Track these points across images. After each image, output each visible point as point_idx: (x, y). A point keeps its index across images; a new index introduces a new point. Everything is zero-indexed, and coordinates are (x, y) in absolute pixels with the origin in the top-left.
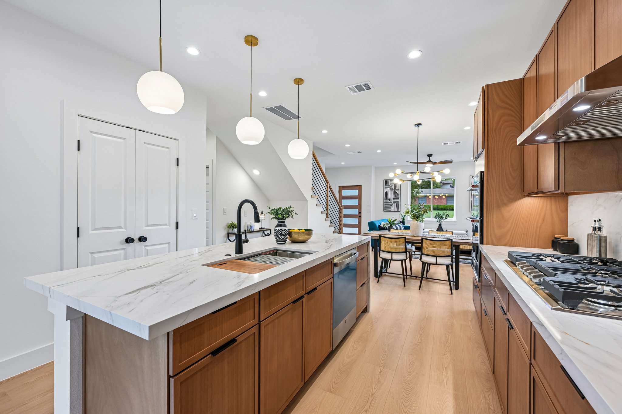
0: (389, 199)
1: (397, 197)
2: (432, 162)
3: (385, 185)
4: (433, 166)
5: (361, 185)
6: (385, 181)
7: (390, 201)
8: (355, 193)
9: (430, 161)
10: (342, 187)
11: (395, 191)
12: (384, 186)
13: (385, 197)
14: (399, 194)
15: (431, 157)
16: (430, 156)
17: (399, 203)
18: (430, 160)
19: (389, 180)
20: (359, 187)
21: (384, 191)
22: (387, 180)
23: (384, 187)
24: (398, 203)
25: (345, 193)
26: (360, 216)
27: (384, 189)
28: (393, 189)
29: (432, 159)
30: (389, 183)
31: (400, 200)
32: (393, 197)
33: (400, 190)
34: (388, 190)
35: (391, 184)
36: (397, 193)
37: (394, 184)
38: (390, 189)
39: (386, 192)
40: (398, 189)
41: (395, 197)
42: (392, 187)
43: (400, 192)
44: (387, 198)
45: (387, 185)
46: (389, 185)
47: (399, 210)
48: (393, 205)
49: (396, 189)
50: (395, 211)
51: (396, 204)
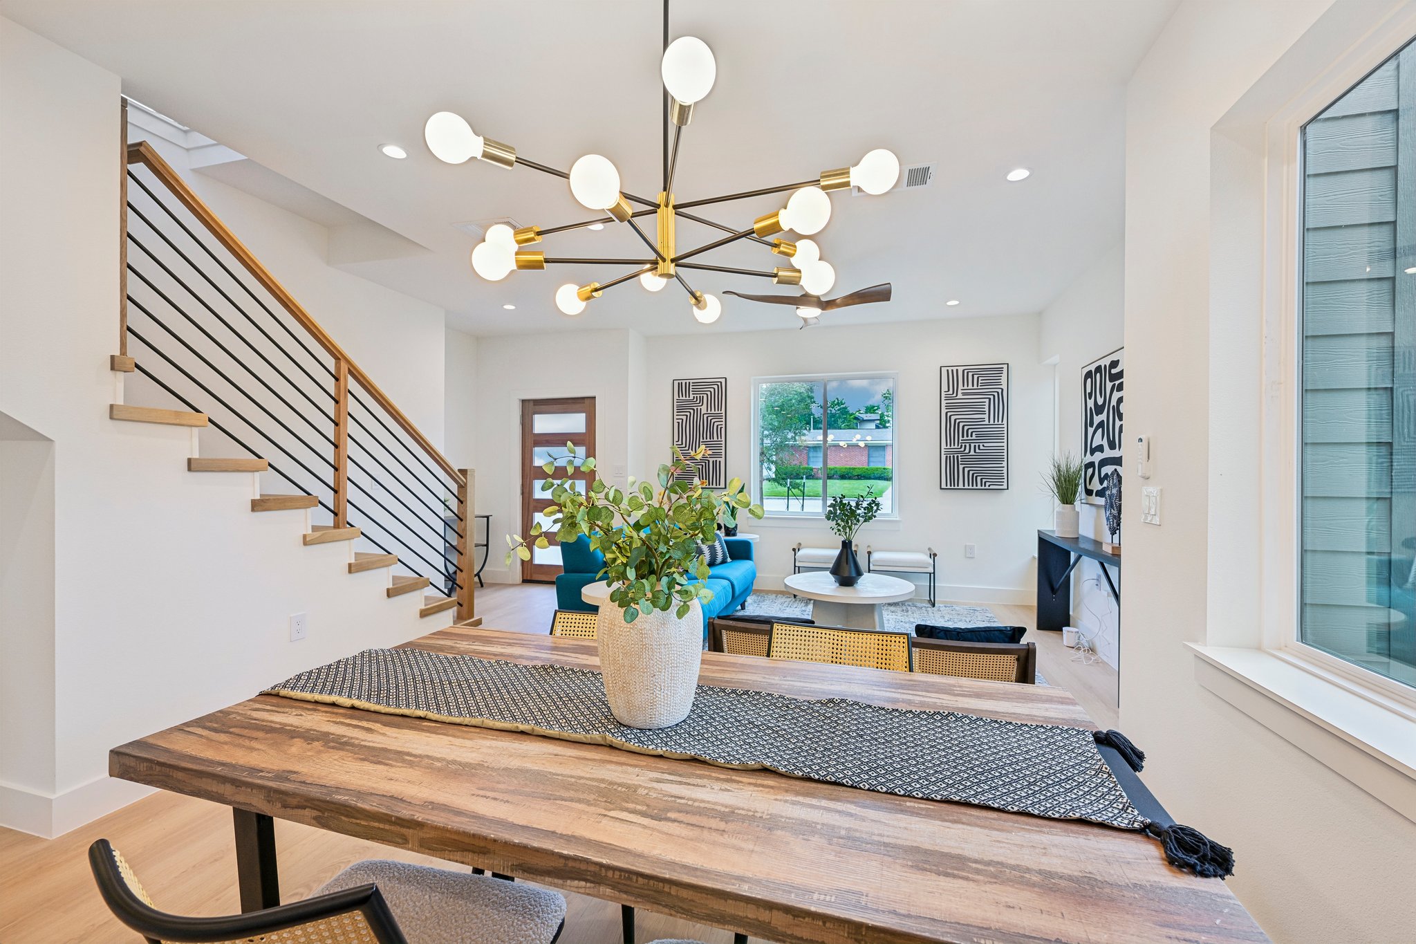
0: (691, 446)
1: (715, 439)
3: (676, 397)
5: (594, 398)
6: (676, 383)
8: (574, 423)
10: (532, 403)
11: (709, 418)
12: (675, 401)
13: (676, 439)
14: (723, 430)
17: (723, 460)
19: (691, 381)
20: (585, 404)
21: (676, 417)
22: (684, 382)
23: (675, 404)
24: (718, 459)
25: (544, 424)
27: (675, 413)
28: (704, 409)
30: (691, 393)
31: (723, 451)
32: (703, 439)
33: (724, 415)
34: (688, 414)
35: (695, 396)
36: (716, 424)
37: (705, 396)
38: (692, 411)
39: (680, 421)
40: (719, 412)
41: (708, 440)
42: (701, 404)
43: (724, 423)
44: (682, 444)
45: (684, 398)
46: (692, 397)
47: (722, 485)
48: (703, 466)
49: (713, 411)
50: (711, 486)
51: (714, 461)
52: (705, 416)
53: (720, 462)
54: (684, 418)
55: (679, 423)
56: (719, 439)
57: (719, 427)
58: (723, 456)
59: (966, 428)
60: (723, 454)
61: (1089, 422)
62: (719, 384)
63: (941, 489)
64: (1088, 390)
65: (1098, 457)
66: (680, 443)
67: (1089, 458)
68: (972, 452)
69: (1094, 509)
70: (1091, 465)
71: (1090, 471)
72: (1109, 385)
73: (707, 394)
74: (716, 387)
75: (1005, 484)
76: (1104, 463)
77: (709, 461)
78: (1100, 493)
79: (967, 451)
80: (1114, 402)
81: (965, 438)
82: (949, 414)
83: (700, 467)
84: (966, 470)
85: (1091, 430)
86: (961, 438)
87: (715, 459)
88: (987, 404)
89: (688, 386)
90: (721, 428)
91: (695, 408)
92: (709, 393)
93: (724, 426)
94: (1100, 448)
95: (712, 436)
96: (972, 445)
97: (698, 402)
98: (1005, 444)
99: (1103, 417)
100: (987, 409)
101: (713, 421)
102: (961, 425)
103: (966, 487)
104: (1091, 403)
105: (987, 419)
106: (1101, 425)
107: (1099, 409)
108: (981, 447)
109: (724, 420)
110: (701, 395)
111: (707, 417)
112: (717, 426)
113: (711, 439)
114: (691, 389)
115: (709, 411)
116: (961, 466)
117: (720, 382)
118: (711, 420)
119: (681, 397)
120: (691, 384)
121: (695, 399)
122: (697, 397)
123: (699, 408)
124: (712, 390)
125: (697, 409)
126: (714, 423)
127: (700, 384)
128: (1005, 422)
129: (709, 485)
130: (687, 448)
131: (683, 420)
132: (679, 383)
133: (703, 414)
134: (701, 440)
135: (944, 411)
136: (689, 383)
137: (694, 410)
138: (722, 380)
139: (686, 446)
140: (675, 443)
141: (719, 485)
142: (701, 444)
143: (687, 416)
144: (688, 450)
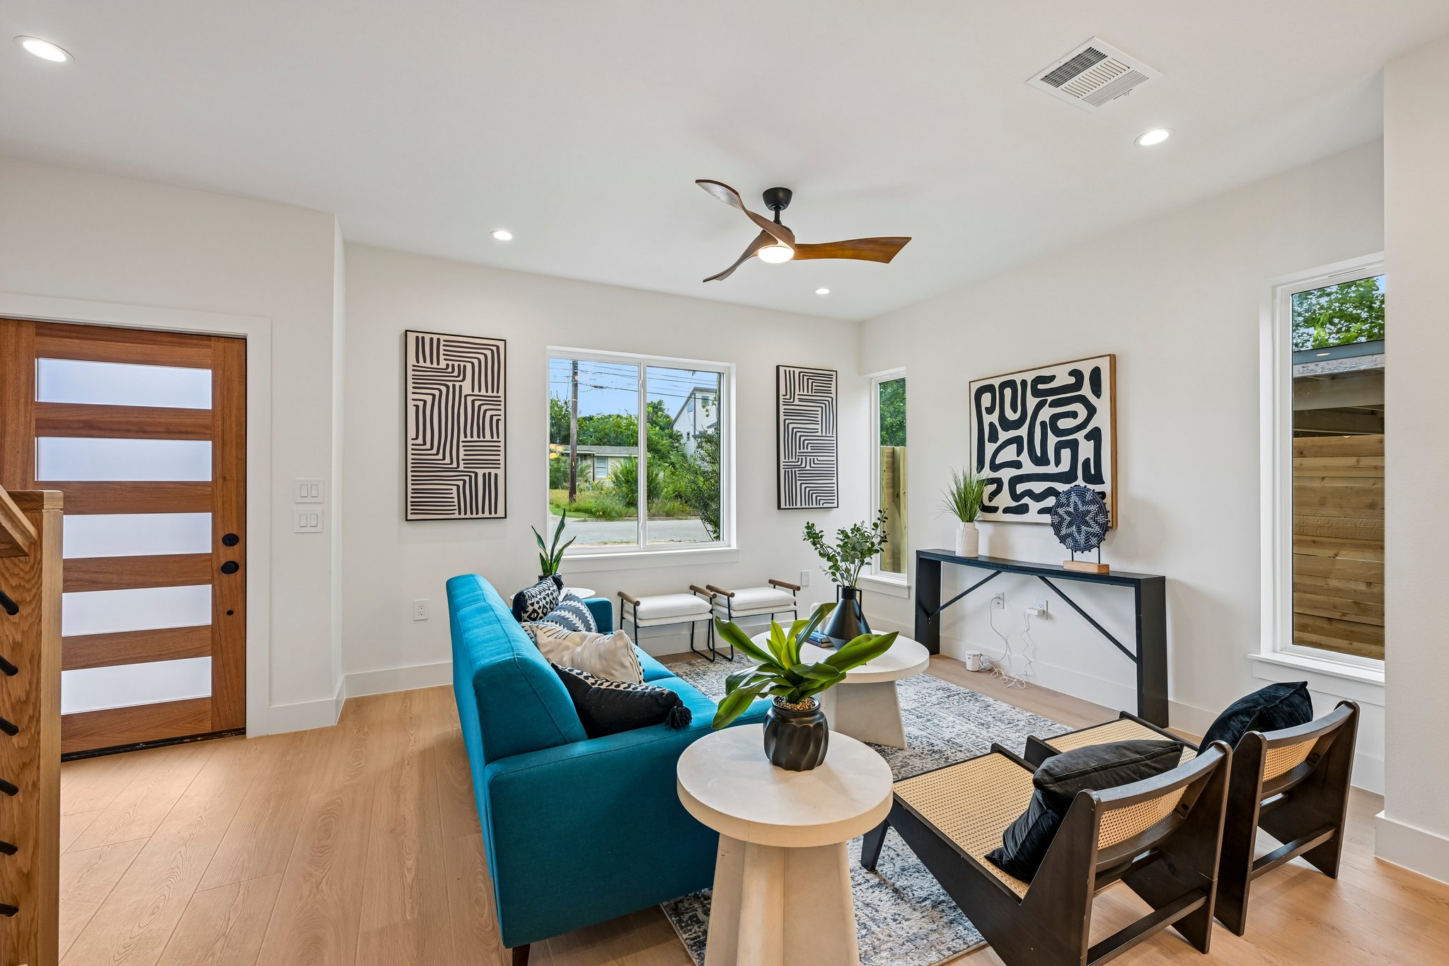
0: (441, 448)
1: (488, 437)
3: (412, 360)
4: (794, 262)
5: (244, 340)
6: (412, 338)
7: (448, 460)
11: (477, 403)
12: (410, 368)
13: (412, 433)
14: (501, 424)
15: (781, 212)
16: (780, 200)
17: (500, 473)
19: (442, 338)
21: (410, 396)
22: (435, 337)
23: (410, 373)
24: (493, 472)
25: (61, 382)
26: (234, 568)
27: (410, 390)
28: (467, 389)
30: (442, 357)
31: (502, 458)
32: (466, 437)
33: (502, 399)
34: (437, 393)
35: (451, 363)
36: (489, 414)
37: (469, 366)
38: (444, 389)
39: (421, 404)
40: (495, 394)
41: (475, 438)
42: (461, 378)
43: (502, 413)
44: (425, 444)
45: (428, 364)
46: (443, 364)
47: (501, 513)
48: (465, 481)
49: (483, 392)
50: (480, 515)
51: (484, 474)
52: (470, 399)
53: (496, 475)
54: (429, 399)
55: (417, 407)
56: (495, 439)
57: (495, 418)
58: (502, 466)
59: (803, 438)
60: (502, 462)
61: (986, 437)
62: (494, 349)
63: (779, 507)
64: (985, 405)
65: (1004, 474)
66: (420, 441)
67: (988, 475)
68: (808, 468)
70: (993, 481)
71: (989, 488)
72: (1033, 400)
73: (473, 364)
74: (488, 353)
75: (836, 501)
76: (1021, 479)
77: (476, 474)
79: (803, 465)
80: (1044, 418)
81: (802, 450)
82: (787, 422)
83: (461, 483)
84: (803, 486)
85: (991, 446)
86: (798, 451)
87: (487, 471)
88: (820, 413)
89: (435, 345)
90: (498, 421)
91: (450, 384)
92: (476, 362)
93: (502, 418)
94: (1013, 464)
95: (481, 432)
96: (808, 458)
97: (456, 373)
98: (835, 459)
99: (1019, 433)
100: (820, 419)
101: (483, 408)
102: (798, 435)
103: (803, 506)
104: (991, 418)
105: (820, 430)
106: (1015, 441)
107: (1011, 424)
108: (816, 462)
109: (502, 407)
110: (462, 364)
111: (473, 402)
112: (492, 417)
113: (479, 437)
114: (442, 352)
115: (476, 392)
116: (799, 483)
117: (498, 347)
118: (480, 407)
119: (422, 363)
120: (442, 343)
121: (450, 370)
122: (453, 365)
123: (457, 384)
124: (482, 357)
125: (454, 386)
126: (485, 411)
127: (459, 345)
128: (835, 435)
129: (477, 513)
130: (434, 451)
131: (425, 402)
132: (417, 338)
133: (466, 396)
134: (462, 438)
135: (782, 418)
136: (439, 340)
137: (447, 387)
138: (501, 344)
139: (432, 448)
140: (410, 442)
141: (496, 513)
142: (461, 444)
143: (434, 396)
144: (438, 454)
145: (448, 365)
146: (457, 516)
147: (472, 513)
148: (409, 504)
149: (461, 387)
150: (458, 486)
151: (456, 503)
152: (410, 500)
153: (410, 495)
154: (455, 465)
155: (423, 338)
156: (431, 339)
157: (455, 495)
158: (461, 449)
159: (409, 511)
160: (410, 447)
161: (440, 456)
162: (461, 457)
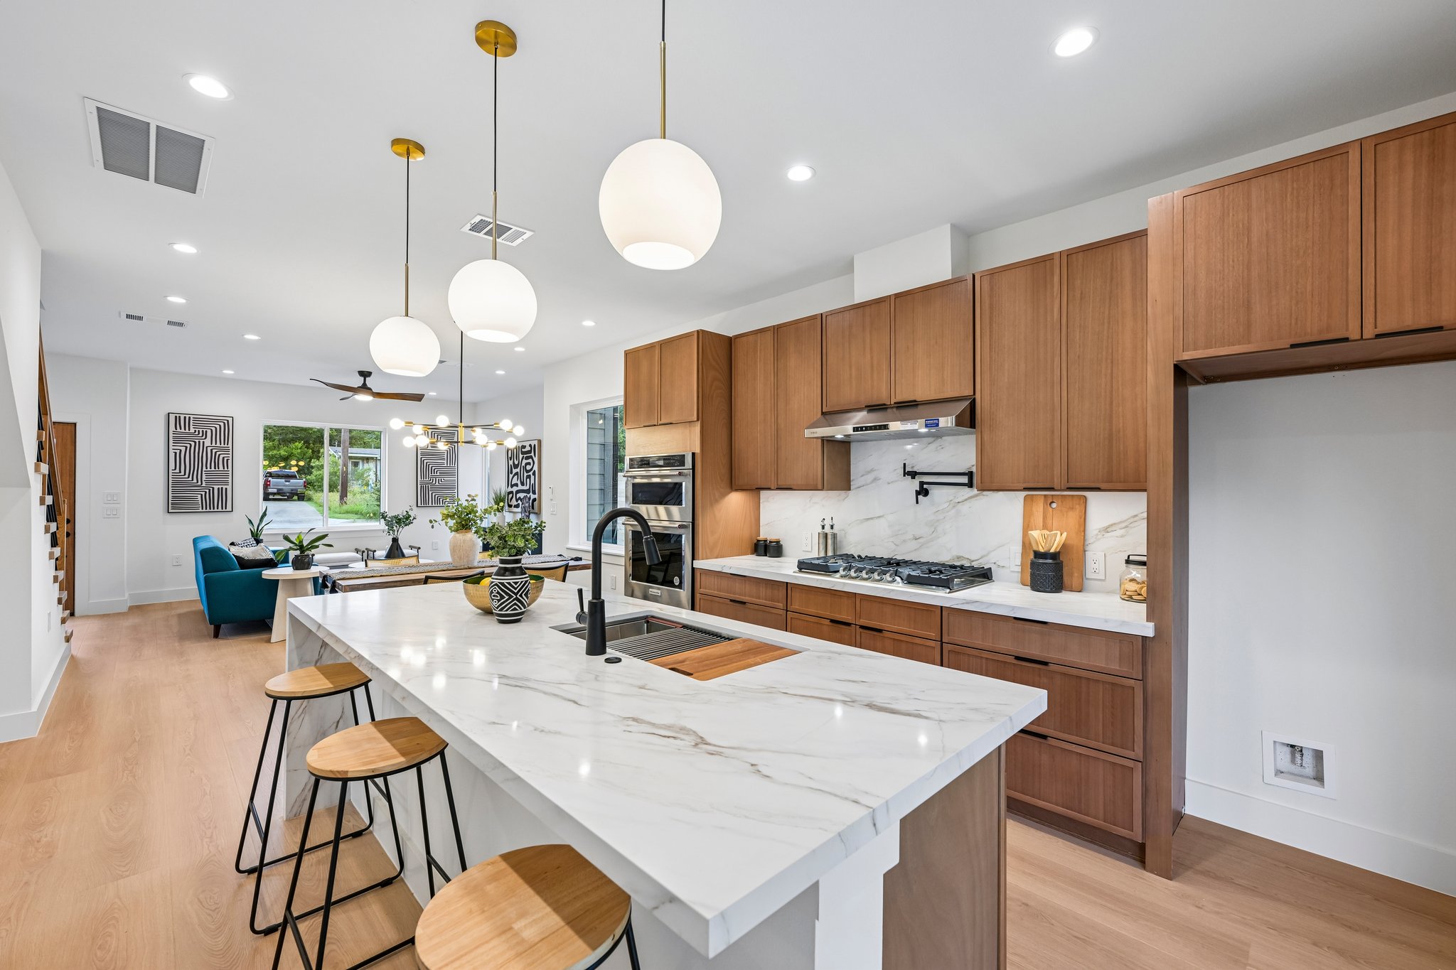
0: (191, 474)
1: (221, 468)
2: (370, 389)
3: (172, 428)
4: (372, 400)
5: (75, 424)
6: (172, 418)
7: (195, 481)
9: (364, 388)
11: (214, 451)
12: (171, 433)
13: (172, 467)
14: (230, 462)
15: (367, 380)
16: (365, 374)
17: (229, 487)
18: (365, 384)
19: (192, 416)
21: (171, 447)
22: (187, 416)
23: (171, 435)
24: (224, 487)
27: (171, 444)
28: (207, 442)
29: (370, 382)
30: (191, 427)
32: (207, 468)
33: (231, 448)
34: (188, 446)
35: (197, 430)
36: (222, 456)
37: (209, 432)
38: (193, 444)
39: (178, 451)
40: (226, 445)
41: (213, 469)
42: (204, 437)
43: (231, 456)
44: (180, 472)
45: (183, 430)
46: (192, 430)
47: (229, 508)
48: (206, 492)
49: (218, 444)
50: (216, 510)
51: (219, 488)
52: (209, 449)
53: (226, 489)
54: (183, 449)
55: (176, 453)
56: (226, 469)
57: (226, 458)
58: (230, 484)
59: (433, 468)
60: (230, 481)
61: (510, 471)
62: (226, 422)
63: (417, 506)
64: (510, 456)
65: (515, 489)
66: (177, 471)
67: (510, 489)
68: (437, 484)
69: (511, 514)
70: (512, 492)
71: (511, 496)
72: (521, 456)
73: (212, 430)
74: (222, 424)
76: (518, 492)
77: (213, 488)
78: (517, 506)
79: (434, 482)
80: (523, 464)
81: (433, 474)
82: (423, 459)
83: (203, 493)
84: (434, 494)
85: (511, 476)
86: (430, 475)
87: (220, 487)
88: (446, 454)
89: (187, 421)
90: (227, 460)
91: (197, 441)
92: (214, 429)
93: (230, 458)
94: (516, 485)
95: (217, 465)
96: (438, 479)
97: (201, 435)
98: (456, 479)
99: (518, 470)
100: (446, 457)
101: (218, 453)
102: (430, 466)
103: (434, 505)
104: (511, 462)
105: (446, 463)
106: (517, 474)
107: (516, 466)
108: (443, 480)
109: (231, 453)
110: (205, 430)
111: (212, 450)
112: (223, 458)
113: (215, 468)
114: (191, 424)
115: (214, 444)
116: (430, 493)
117: (228, 421)
118: (216, 453)
119: (178, 430)
120: (192, 419)
121: (197, 433)
122: (199, 431)
123: (201, 441)
124: (218, 427)
125: (199, 442)
126: (219, 455)
127: (202, 420)
128: (456, 465)
129: (214, 509)
130: (187, 476)
131: (181, 450)
132: (176, 417)
133: (207, 447)
134: (204, 469)
135: (419, 457)
136: (190, 418)
137: (195, 442)
138: (230, 420)
139: (185, 475)
140: (170, 471)
141: (226, 508)
142: (204, 472)
143: (186, 447)
144: (189, 477)
145: (195, 431)
146: (201, 510)
147: (210, 509)
148: (170, 504)
149: (203, 442)
150: (202, 495)
151: (200, 504)
152: (170, 502)
153: (170, 499)
154: (199, 483)
155: (180, 417)
156: (185, 417)
157: (200, 499)
158: (204, 475)
159: (170, 508)
160: (170, 474)
161: (190, 479)
162: (204, 479)
